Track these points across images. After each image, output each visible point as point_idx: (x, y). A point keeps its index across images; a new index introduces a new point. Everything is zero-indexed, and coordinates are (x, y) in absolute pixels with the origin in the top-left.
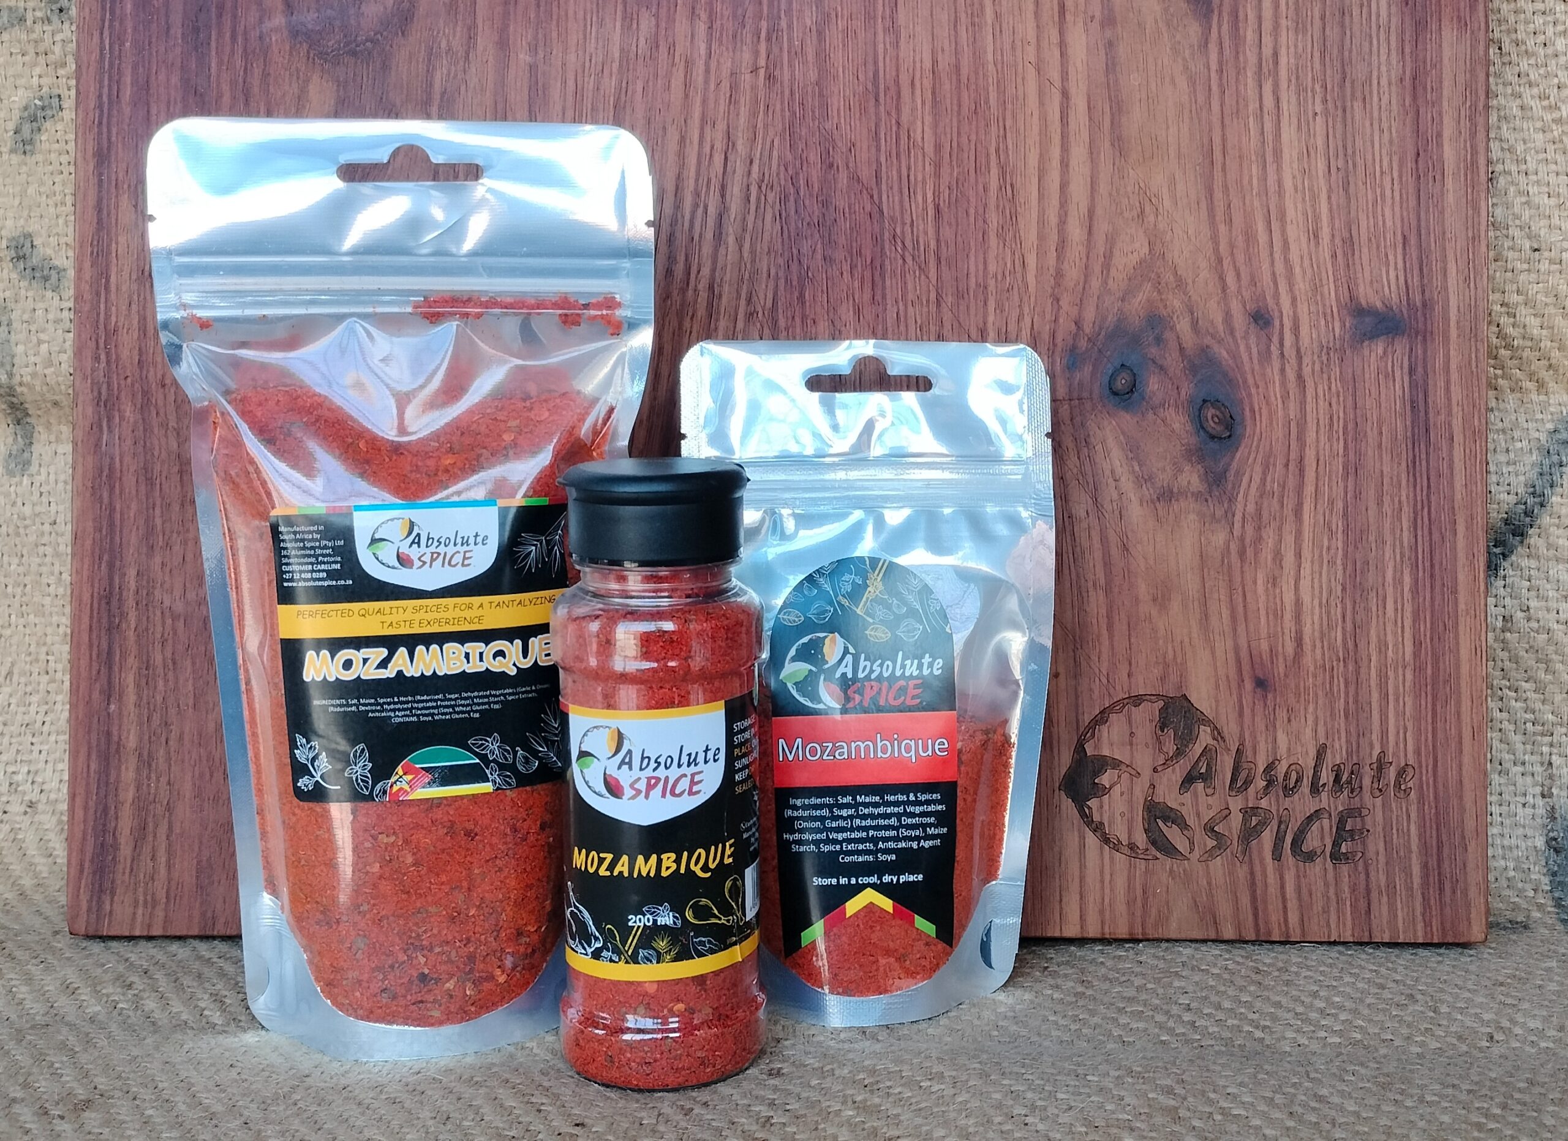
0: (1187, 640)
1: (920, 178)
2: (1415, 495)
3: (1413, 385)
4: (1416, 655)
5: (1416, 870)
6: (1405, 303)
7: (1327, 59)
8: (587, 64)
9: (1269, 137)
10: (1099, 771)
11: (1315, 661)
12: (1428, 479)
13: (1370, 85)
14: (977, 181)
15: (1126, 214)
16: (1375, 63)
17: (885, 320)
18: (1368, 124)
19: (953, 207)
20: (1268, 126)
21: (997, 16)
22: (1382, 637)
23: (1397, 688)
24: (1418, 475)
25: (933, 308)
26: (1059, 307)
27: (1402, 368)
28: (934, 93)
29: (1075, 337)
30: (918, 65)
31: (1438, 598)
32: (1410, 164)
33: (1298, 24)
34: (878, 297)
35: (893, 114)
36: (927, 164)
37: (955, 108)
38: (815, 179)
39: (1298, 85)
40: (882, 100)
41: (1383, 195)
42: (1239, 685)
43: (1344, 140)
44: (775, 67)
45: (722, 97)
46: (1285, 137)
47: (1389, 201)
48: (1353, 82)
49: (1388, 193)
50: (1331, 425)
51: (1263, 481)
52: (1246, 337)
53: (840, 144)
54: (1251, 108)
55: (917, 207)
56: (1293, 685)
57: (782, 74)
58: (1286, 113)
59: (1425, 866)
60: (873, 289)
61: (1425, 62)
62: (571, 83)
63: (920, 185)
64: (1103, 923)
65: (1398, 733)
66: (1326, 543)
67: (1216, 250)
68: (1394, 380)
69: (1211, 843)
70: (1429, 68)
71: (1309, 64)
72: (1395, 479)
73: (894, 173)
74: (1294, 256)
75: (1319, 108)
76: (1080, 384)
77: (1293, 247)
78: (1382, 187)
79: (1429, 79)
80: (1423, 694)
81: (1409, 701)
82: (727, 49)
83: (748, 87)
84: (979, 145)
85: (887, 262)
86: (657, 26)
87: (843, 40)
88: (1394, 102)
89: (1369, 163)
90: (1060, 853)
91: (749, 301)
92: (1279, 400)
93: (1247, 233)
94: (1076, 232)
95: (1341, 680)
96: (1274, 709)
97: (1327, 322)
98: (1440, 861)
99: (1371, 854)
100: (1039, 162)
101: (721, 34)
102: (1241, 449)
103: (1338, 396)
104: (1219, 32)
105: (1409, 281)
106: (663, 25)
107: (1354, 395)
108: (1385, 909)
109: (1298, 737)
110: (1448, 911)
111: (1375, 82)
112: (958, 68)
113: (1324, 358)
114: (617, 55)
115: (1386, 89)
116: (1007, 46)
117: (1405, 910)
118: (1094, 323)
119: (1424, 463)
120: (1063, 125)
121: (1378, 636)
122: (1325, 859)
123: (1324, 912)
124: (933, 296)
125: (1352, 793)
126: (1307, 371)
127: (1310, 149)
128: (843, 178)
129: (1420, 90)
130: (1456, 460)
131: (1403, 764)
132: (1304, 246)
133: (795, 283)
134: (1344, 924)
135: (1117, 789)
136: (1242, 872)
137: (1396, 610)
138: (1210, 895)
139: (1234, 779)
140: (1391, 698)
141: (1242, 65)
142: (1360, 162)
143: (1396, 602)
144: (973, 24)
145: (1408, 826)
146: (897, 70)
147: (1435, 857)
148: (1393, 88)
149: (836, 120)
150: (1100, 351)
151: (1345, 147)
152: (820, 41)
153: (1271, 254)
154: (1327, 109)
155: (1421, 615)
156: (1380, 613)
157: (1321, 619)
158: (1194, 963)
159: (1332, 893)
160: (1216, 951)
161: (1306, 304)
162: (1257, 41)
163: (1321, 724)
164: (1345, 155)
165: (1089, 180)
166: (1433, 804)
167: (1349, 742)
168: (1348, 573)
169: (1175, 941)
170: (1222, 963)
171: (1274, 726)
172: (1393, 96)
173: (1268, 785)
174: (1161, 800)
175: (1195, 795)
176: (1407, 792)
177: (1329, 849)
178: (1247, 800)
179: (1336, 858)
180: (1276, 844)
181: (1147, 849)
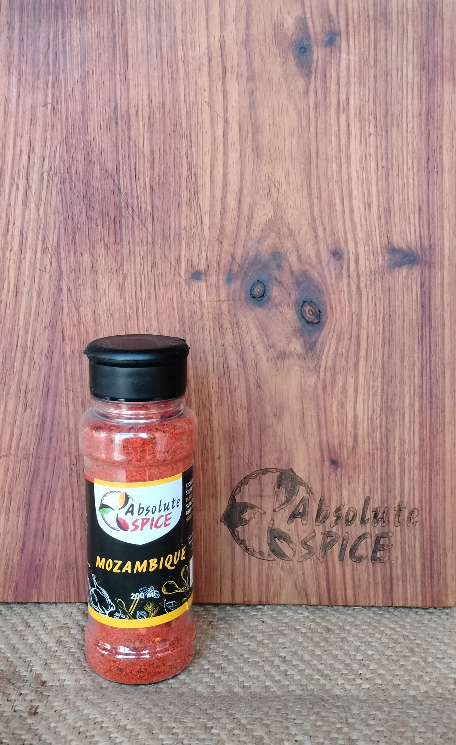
0: (292, 438)
1: (142, 170)
2: (422, 357)
3: (423, 293)
4: (421, 446)
5: (418, 567)
6: (419, 246)
7: (377, 101)
9: (343, 148)
10: (243, 511)
12: (430, 347)
13: (402, 117)
14: (175, 172)
15: (261, 193)
16: (405, 104)
17: (122, 254)
18: (400, 140)
19: (161, 188)
20: (343, 141)
21: (186, 74)
22: (402, 437)
23: (410, 465)
24: (424, 345)
25: (150, 247)
26: (222, 247)
27: (416, 283)
28: (149, 119)
29: (231, 264)
30: (140, 103)
31: (434, 415)
32: (424, 164)
33: (360, 80)
34: (118, 240)
35: (126, 132)
36: (146, 161)
37: (162, 128)
38: (81, 170)
39: (360, 117)
40: (119, 124)
41: (408, 183)
42: (322, 464)
43: (387, 149)
44: (57, 103)
45: (26, 121)
46: (352, 147)
47: (411, 186)
48: (392, 116)
49: (411, 181)
50: (376, 316)
51: (337, 348)
52: (328, 265)
53: (95, 149)
54: (333, 131)
55: (140, 187)
56: (352, 463)
57: (61, 107)
58: (353, 133)
59: (423, 565)
60: (115, 236)
61: (433, 104)
63: (142, 174)
64: (244, 596)
65: (410, 491)
66: (371, 383)
67: (312, 214)
68: (412, 290)
69: (305, 551)
70: (436, 107)
71: (367, 104)
72: (411, 347)
73: (127, 166)
74: (357, 218)
75: (372, 131)
76: (234, 292)
77: (356, 213)
78: (407, 177)
79: (436, 114)
80: (424, 469)
81: (416, 473)
82: (29, 92)
83: (41, 115)
84: (176, 151)
85: (123, 220)
87: (97, 88)
88: (415, 127)
89: (401, 163)
90: (221, 557)
91: (44, 241)
92: (347, 302)
93: (330, 205)
94: (232, 203)
95: (379, 461)
96: (341, 477)
97: (374, 257)
98: (431, 562)
99: (393, 558)
100: (211, 161)
101: (26, 84)
102: (325, 330)
103: (380, 299)
104: (315, 85)
105: (422, 233)
107: (389, 299)
108: (400, 588)
109: (354, 493)
110: (435, 589)
111: (405, 115)
112: (163, 105)
113: (373, 277)
115: (411, 120)
116: (192, 92)
117: (412, 589)
118: (242, 256)
119: (428, 338)
120: (224, 139)
121: (400, 436)
122: (368, 561)
123: (367, 589)
124: (150, 239)
125: (384, 522)
126: (362, 285)
127: (367, 155)
128: (97, 169)
129: (430, 120)
130: (446, 337)
131: (412, 508)
132: (362, 212)
133: (70, 231)
134: (378, 596)
135: (253, 521)
136: (322, 568)
137: (410, 421)
138: (304, 581)
139: (318, 516)
140: (406, 471)
141: (328, 105)
142: (395, 163)
143: (410, 417)
144: (172, 78)
145: (415, 542)
146: (128, 105)
147: (429, 560)
148: (415, 119)
149: (93, 135)
150: (245, 272)
151: (387, 154)
152: (83, 88)
153: (344, 217)
154: (376, 131)
155: (425, 425)
156: (401, 423)
157: (368, 426)
158: (293, 624)
159: (371, 580)
160: (306, 614)
161: (363, 246)
162: (337, 90)
163: (367, 485)
164: (387, 159)
165: (239, 172)
166: (428, 530)
167: (382, 495)
168: (384, 400)
169: (285, 605)
170: (308, 624)
171: (341, 486)
172: (415, 124)
173: (337, 520)
174: (278, 527)
175: (296, 524)
176: (414, 524)
177: (370, 555)
178: (325, 527)
179: (374, 560)
180: (341, 552)
181: (269, 555)
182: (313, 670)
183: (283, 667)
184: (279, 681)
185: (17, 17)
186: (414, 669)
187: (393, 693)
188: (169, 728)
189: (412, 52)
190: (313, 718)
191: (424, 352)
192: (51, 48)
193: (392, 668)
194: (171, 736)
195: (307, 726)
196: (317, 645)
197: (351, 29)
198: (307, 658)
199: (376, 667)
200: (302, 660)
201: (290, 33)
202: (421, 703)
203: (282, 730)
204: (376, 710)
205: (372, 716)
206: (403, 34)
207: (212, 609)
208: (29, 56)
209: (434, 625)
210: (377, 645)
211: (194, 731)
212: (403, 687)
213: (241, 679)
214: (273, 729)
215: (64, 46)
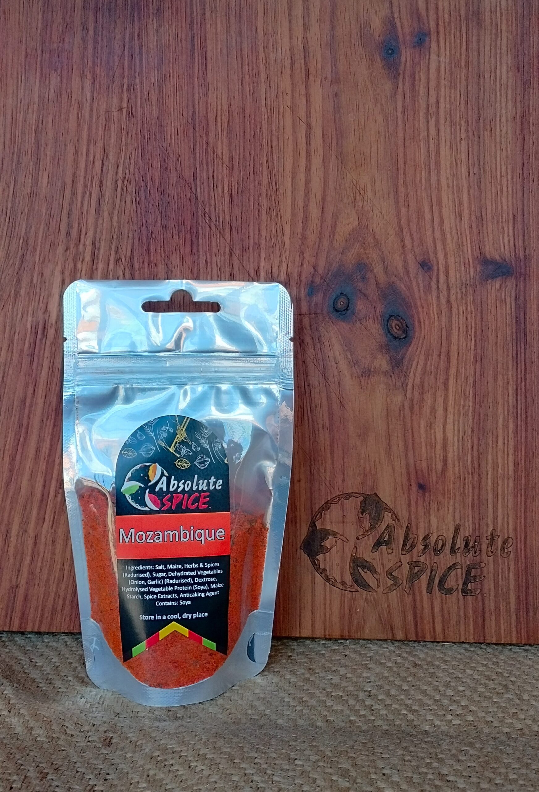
0: (377, 460)
1: (220, 177)
2: (517, 375)
3: (518, 308)
4: (516, 471)
5: (513, 600)
6: (513, 257)
7: (469, 105)
8: (19, 105)
9: (433, 154)
10: (324, 538)
11: (455, 474)
12: (525, 364)
13: (495, 121)
14: (254, 180)
15: (345, 201)
16: (498, 109)
17: (198, 264)
18: (493, 145)
19: (240, 195)
20: (432, 147)
21: (268, 77)
22: (495, 460)
23: (503, 491)
24: (519, 362)
25: (228, 257)
26: (304, 257)
27: (510, 296)
28: (229, 124)
29: (313, 276)
30: (219, 107)
31: (530, 437)
32: (518, 171)
33: (451, 82)
34: (195, 250)
35: (204, 138)
36: (225, 168)
37: (242, 134)
38: (157, 177)
39: (451, 121)
40: (197, 129)
41: (502, 190)
42: (409, 488)
43: (479, 156)
44: (132, 108)
45: (100, 126)
46: (442, 153)
47: (505, 194)
48: (484, 120)
49: (505, 188)
50: (467, 331)
51: (425, 364)
52: (416, 277)
53: (171, 156)
54: (422, 136)
55: (218, 195)
56: (441, 489)
57: (137, 112)
58: (443, 139)
59: (518, 598)
60: (191, 246)
61: (529, 108)
62: (9, 117)
63: (220, 181)
64: (325, 629)
65: (504, 518)
66: (462, 403)
67: (399, 223)
68: (506, 304)
69: (390, 582)
70: (531, 111)
71: (458, 108)
72: (505, 365)
73: (205, 174)
74: (447, 227)
75: (463, 136)
76: (316, 305)
77: (446, 222)
78: (501, 185)
79: (531, 118)
80: (519, 495)
81: (510, 499)
82: (103, 96)
83: (116, 120)
84: (256, 157)
85: (200, 229)
86: (61, 81)
87: (174, 91)
88: (509, 132)
89: (493, 170)
90: (300, 587)
91: (117, 252)
92: (436, 316)
93: (418, 213)
94: (314, 212)
95: (470, 486)
96: (429, 503)
97: (466, 268)
98: (527, 595)
99: (486, 590)
100: (293, 168)
101: (100, 88)
102: (412, 345)
103: (472, 313)
104: (403, 89)
105: (516, 243)
106: (65, 81)
107: (482, 313)
108: (493, 623)
109: (443, 520)
110: (531, 625)
111: (498, 119)
112: (244, 110)
113: (464, 290)
114: (36, 99)
115: (505, 124)
116: (274, 96)
117: (506, 624)
118: (325, 267)
119: (523, 355)
120: (307, 145)
121: (493, 460)
122: (458, 593)
123: (457, 625)
124: (228, 250)
125: (475, 553)
126: (453, 298)
127: (458, 161)
128: (174, 177)
129: (525, 125)
131: (506, 537)
132: (453, 221)
133: (144, 241)
134: (469, 632)
135: (334, 549)
136: (408, 600)
137: (504, 444)
138: (389, 613)
139: (404, 544)
140: (500, 497)
141: (417, 109)
142: (488, 169)
143: (504, 439)
144: (253, 82)
145: (509, 573)
146: (207, 110)
147: (524, 593)
148: (509, 124)
149: (169, 141)
150: (328, 284)
151: (479, 160)
152: (160, 92)
153: (433, 226)
154: (468, 136)
155: (519, 448)
156: (494, 446)
157: (459, 449)
158: (377, 657)
159: (462, 613)
160: (392, 648)
161: (453, 257)
162: (426, 94)
163: (457, 511)
164: (479, 165)
165: (323, 179)
166: (524, 561)
167: (473, 523)
168: (475, 421)
169: (369, 640)
170: (394, 658)
171: (429, 513)
172: (509, 128)
173: (425, 548)
174: (361, 556)
175: (381, 553)
176: (508, 553)
177: (460, 587)
178: (412, 557)
179: (465, 592)
180: (429, 583)
181: (352, 586)
182: (400, 705)
183: (368, 702)
184: (364, 716)
185: (91, 18)
186: (508, 706)
187: (486, 730)
188: (251, 758)
189: (505, 53)
190: (401, 752)
191: (519, 370)
192: (126, 50)
193: (484, 705)
194: (253, 765)
195: (395, 761)
196: (404, 679)
197: (441, 29)
198: (393, 692)
199: (468, 703)
200: (389, 695)
201: (376, 35)
202: (515, 740)
203: (369, 763)
204: (468, 746)
205: (463, 752)
206: (496, 34)
207: (290, 643)
208: (104, 57)
209: (529, 663)
210: (468, 681)
211: (277, 762)
212: (496, 724)
213: (324, 713)
214: (359, 762)
215: (141, 47)
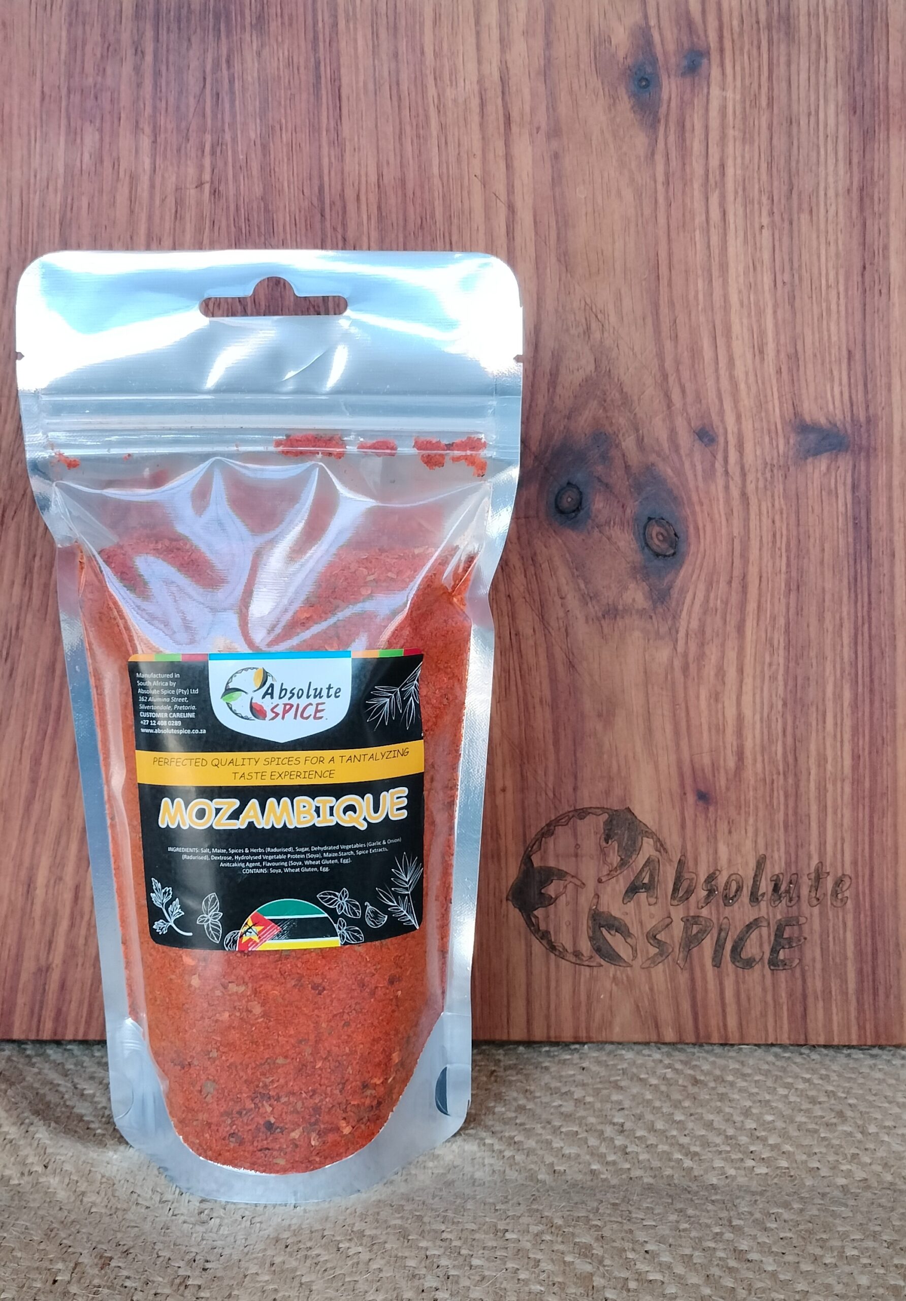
0: (631, 754)
2: (856, 612)
3: (856, 501)
4: (855, 767)
5: (852, 976)
6: (848, 419)
7: (774, 170)
8: (32, 181)
9: (716, 251)
10: (547, 881)
11: (756, 774)
12: (869, 595)
13: (817, 197)
15: (573, 331)
16: (823, 175)
18: (814, 236)
20: (715, 240)
21: (442, 127)
22: (822, 751)
23: (835, 800)
24: (859, 591)
27: (844, 484)
28: (379, 208)
30: (363, 179)
31: (877, 714)
32: (856, 278)
33: (745, 133)
35: (340, 230)
37: (401, 222)
39: (745, 197)
40: (328, 216)
41: (829, 309)
42: (681, 799)
43: (791, 253)
44: (220, 182)
45: (168, 213)
46: (731, 251)
47: (834, 316)
48: (800, 195)
49: (834, 307)
50: (774, 542)
51: (707, 598)
54: (697, 221)
56: (734, 798)
57: (227, 189)
58: (732, 226)
59: (860, 972)
61: (872, 172)
62: (16, 200)
64: (549, 1027)
65: (836, 844)
66: (767, 659)
67: (662, 367)
68: (837, 497)
69: (653, 951)
70: (876, 178)
71: (756, 175)
72: (836, 596)
74: (739, 372)
75: (765, 221)
76: (528, 503)
77: (738, 363)
78: (828, 301)
79: (876, 190)
80: (861, 807)
81: (847, 813)
82: (172, 163)
83: (193, 202)
86: (101, 140)
87: (288, 154)
88: (841, 213)
89: (816, 276)
90: (508, 961)
92: (724, 517)
93: (692, 350)
95: (782, 793)
96: (716, 821)
97: (771, 439)
98: (875, 968)
99: (808, 960)
101: (165, 149)
102: (685, 567)
103: (781, 513)
104: (666, 144)
105: (854, 397)
106: (107, 139)
107: (798, 513)
108: (821, 1014)
109: (738, 850)
110: (881, 1015)
111: (822, 193)
112: (403, 182)
113: (768, 475)
114: (61, 170)
115: (834, 201)
116: (452, 159)
117: (840, 1014)
118: (540, 441)
119: (865, 580)
120: (509, 240)
121: (818, 750)
122: (763, 966)
123: (762, 1016)
125: (791, 900)
126: (750, 487)
127: (757, 263)
129: (867, 201)
130: (897, 576)
131: (840, 874)
132: (750, 361)
134: (781, 1028)
135: (563, 899)
136: (683, 978)
137: (836, 724)
138: (653, 1001)
139: (676, 889)
140: (830, 810)
141: (689, 177)
142: (806, 276)
143: (835, 717)
144: (418, 136)
145: (845, 932)
146: (343, 184)
147: (870, 963)
148: (841, 200)
149: (282, 236)
150: (546, 469)
151: (791, 261)
152: (264, 155)
153: (717, 370)
154: (773, 221)
155: (861, 730)
156: (820, 727)
157: (762, 733)
158: (634, 1070)
159: (769, 998)
160: (657, 1056)
161: (750, 422)
162: (704, 152)
163: (761, 834)
164: (792, 269)
165: (535, 296)
166: (869, 913)
167: (787, 853)
168: (789, 688)
169: (619, 1043)
170: (661, 1071)
171: (715, 838)
172: (841, 207)
173: (708, 896)
174: (605, 909)
175: (638, 904)
176: (844, 901)
177: (767, 955)
178: (688, 909)
179: (774, 965)
180: (716, 951)
181: (591, 957)
182: (672, 1145)
183: (619, 1141)
184: (614, 1163)
185: (149, 34)
186: (843, 1144)
187: (809, 1182)
188: (436, 1231)
189: (833, 83)
190: (673, 1217)
191: (859, 604)
192: (208, 86)
193: (806, 1142)
194: (439, 1243)
195: (664, 1230)
196: (677, 1105)
197: (728, 44)
198: (660, 1125)
199: (779, 1140)
200: (652, 1129)
201: (621, 54)
202: (856, 1196)
203: (623, 1234)
204: (778, 1206)
205: (773, 1216)
206: (818, 52)
207: (494, 1051)
208: (171, 100)
209: (879, 1075)
210: (780, 1105)
211: (477, 1236)
212: (824, 1172)
213: (549, 1159)
214: (607, 1232)
215: (231, 81)
